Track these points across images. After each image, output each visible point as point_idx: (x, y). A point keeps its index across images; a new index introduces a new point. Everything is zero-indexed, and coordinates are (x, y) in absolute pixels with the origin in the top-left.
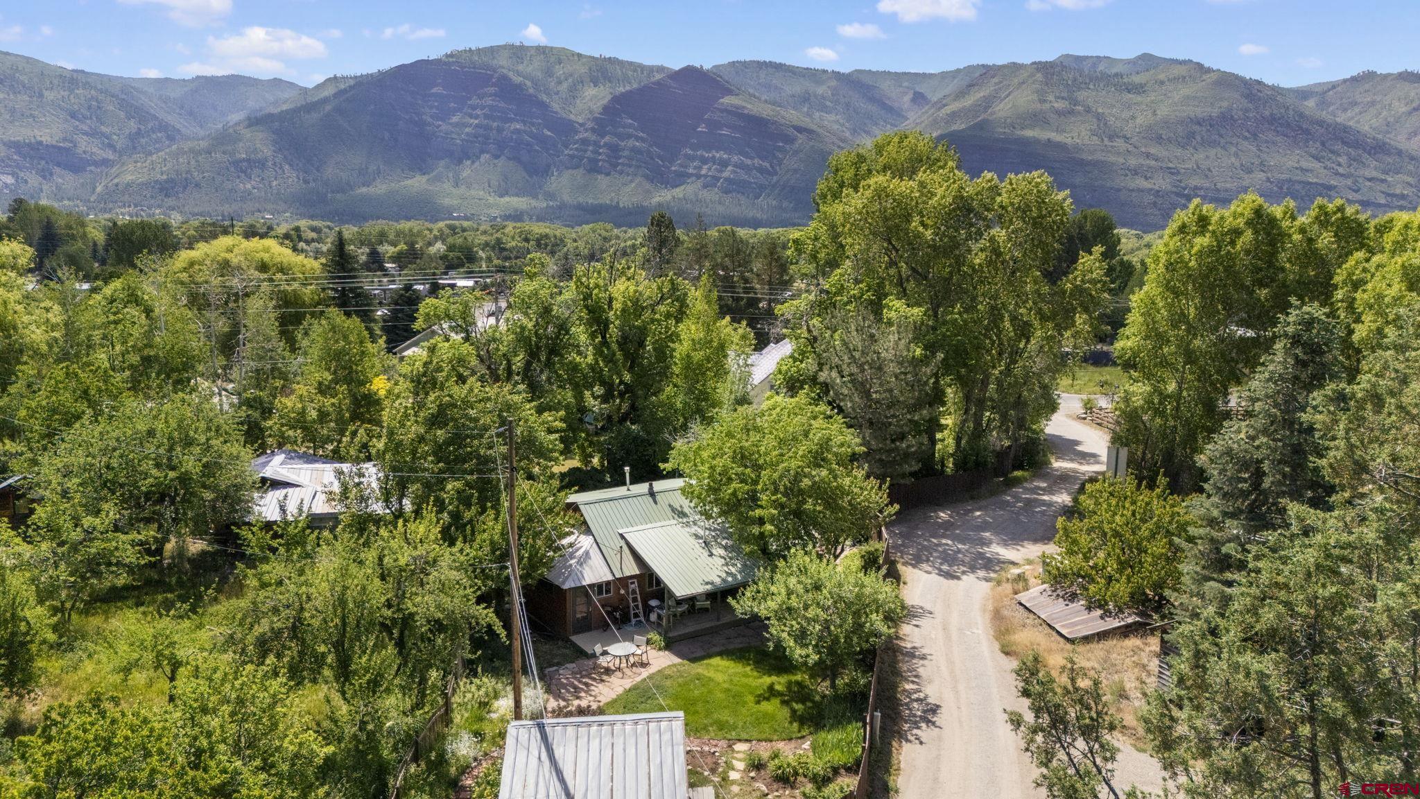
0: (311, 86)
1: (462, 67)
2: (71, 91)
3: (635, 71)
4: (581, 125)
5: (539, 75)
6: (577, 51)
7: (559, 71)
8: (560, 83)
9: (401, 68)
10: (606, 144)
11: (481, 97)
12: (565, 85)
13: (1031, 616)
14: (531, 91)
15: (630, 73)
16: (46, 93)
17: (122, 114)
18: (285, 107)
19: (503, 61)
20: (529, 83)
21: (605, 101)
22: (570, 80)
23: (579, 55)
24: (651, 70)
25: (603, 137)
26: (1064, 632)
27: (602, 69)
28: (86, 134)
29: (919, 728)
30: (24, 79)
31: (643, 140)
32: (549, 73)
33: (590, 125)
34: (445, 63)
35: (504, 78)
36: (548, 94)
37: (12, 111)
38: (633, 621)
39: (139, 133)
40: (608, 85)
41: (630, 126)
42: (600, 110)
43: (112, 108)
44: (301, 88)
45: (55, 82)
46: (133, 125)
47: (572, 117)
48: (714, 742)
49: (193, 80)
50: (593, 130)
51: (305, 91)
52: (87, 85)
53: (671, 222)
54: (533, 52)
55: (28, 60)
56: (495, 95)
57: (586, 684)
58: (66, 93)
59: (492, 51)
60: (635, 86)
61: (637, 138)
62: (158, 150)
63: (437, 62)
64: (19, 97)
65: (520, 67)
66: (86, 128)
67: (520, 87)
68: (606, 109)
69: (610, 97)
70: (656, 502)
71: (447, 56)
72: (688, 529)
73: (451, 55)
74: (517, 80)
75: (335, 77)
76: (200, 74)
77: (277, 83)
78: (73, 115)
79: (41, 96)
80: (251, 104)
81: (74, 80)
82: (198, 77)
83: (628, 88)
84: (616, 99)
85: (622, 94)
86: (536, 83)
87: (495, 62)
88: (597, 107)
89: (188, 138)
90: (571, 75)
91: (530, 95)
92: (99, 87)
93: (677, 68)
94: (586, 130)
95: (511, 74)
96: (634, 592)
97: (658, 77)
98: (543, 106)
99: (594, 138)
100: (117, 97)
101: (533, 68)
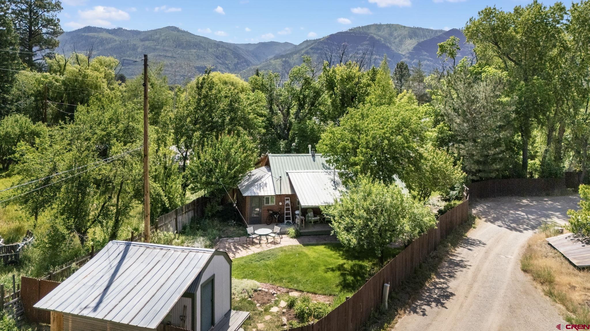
0: (298, 44)
1: (355, 34)
2: (217, 49)
3: (429, 32)
4: (404, 55)
5: (387, 36)
6: (403, 25)
7: (395, 34)
8: (396, 38)
9: (332, 36)
10: (414, 63)
11: (362, 46)
12: (397, 40)
13: (556, 251)
14: (383, 42)
15: (427, 33)
16: (209, 49)
17: (233, 56)
18: (288, 52)
19: (372, 31)
20: (382, 39)
21: (414, 46)
22: (400, 37)
23: (404, 27)
24: (436, 31)
25: (413, 60)
26: (574, 262)
27: (414, 32)
28: (220, 64)
29: (429, 305)
30: (203, 44)
31: (431, 61)
32: (391, 35)
33: (407, 55)
34: (350, 33)
35: (372, 38)
36: (390, 44)
37: (198, 56)
38: (286, 221)
39: (238, 63)
40: (416, 38)
41: (425, 55)
42: (412, 49)
43: (229, 54)
44: (294, 45)
45: (213, 45)
46: (236, 60)
47: (400, 52)
48: (279, 289)
49: (258, 44)
50: (409, 57)
51: (296, 46)
52: (223, 46)
53: (407, 66)
54: (384, 27)
55: (205, 38)
56: (368, 44)
57: (236, 248)
58: (215, 49)
59: (368, 27)
60: (428, 38)
61: (428, 60)
62: (243, 69)
63: (346, 32)
64: (201, 51)
65: (379, 33)
66: (221, 62)
67: (378, 41)
68: (415, 48)
69: (416, 43)
70: (314, 161)
71: (350, 30)
72: (328, 176)
73: (351, 30)
74: (377, 38)
75: (307, 41)
76: (260, 42)
77: (286, 44)
78: (217, 57)
79: (208, 50)
80: (277, 52)
81: (219, 45)
82: (260, 43)
83: (425, 39)
84: (419, 44)
85: (423, 42)
86: (385, 39)
87: (369, 31)
88: (411, 48)
89: (254, 65)
90: (400, 35)
91: (383, 44)
92: (227, 47)
93: (447, 30)
94: (406, 57)
95: (375, 36)
96: (287, 205)
97: (439, 34)
98: (388, 48)
99: (409, 60)
100: (232, 50)
101: (384, 33)
